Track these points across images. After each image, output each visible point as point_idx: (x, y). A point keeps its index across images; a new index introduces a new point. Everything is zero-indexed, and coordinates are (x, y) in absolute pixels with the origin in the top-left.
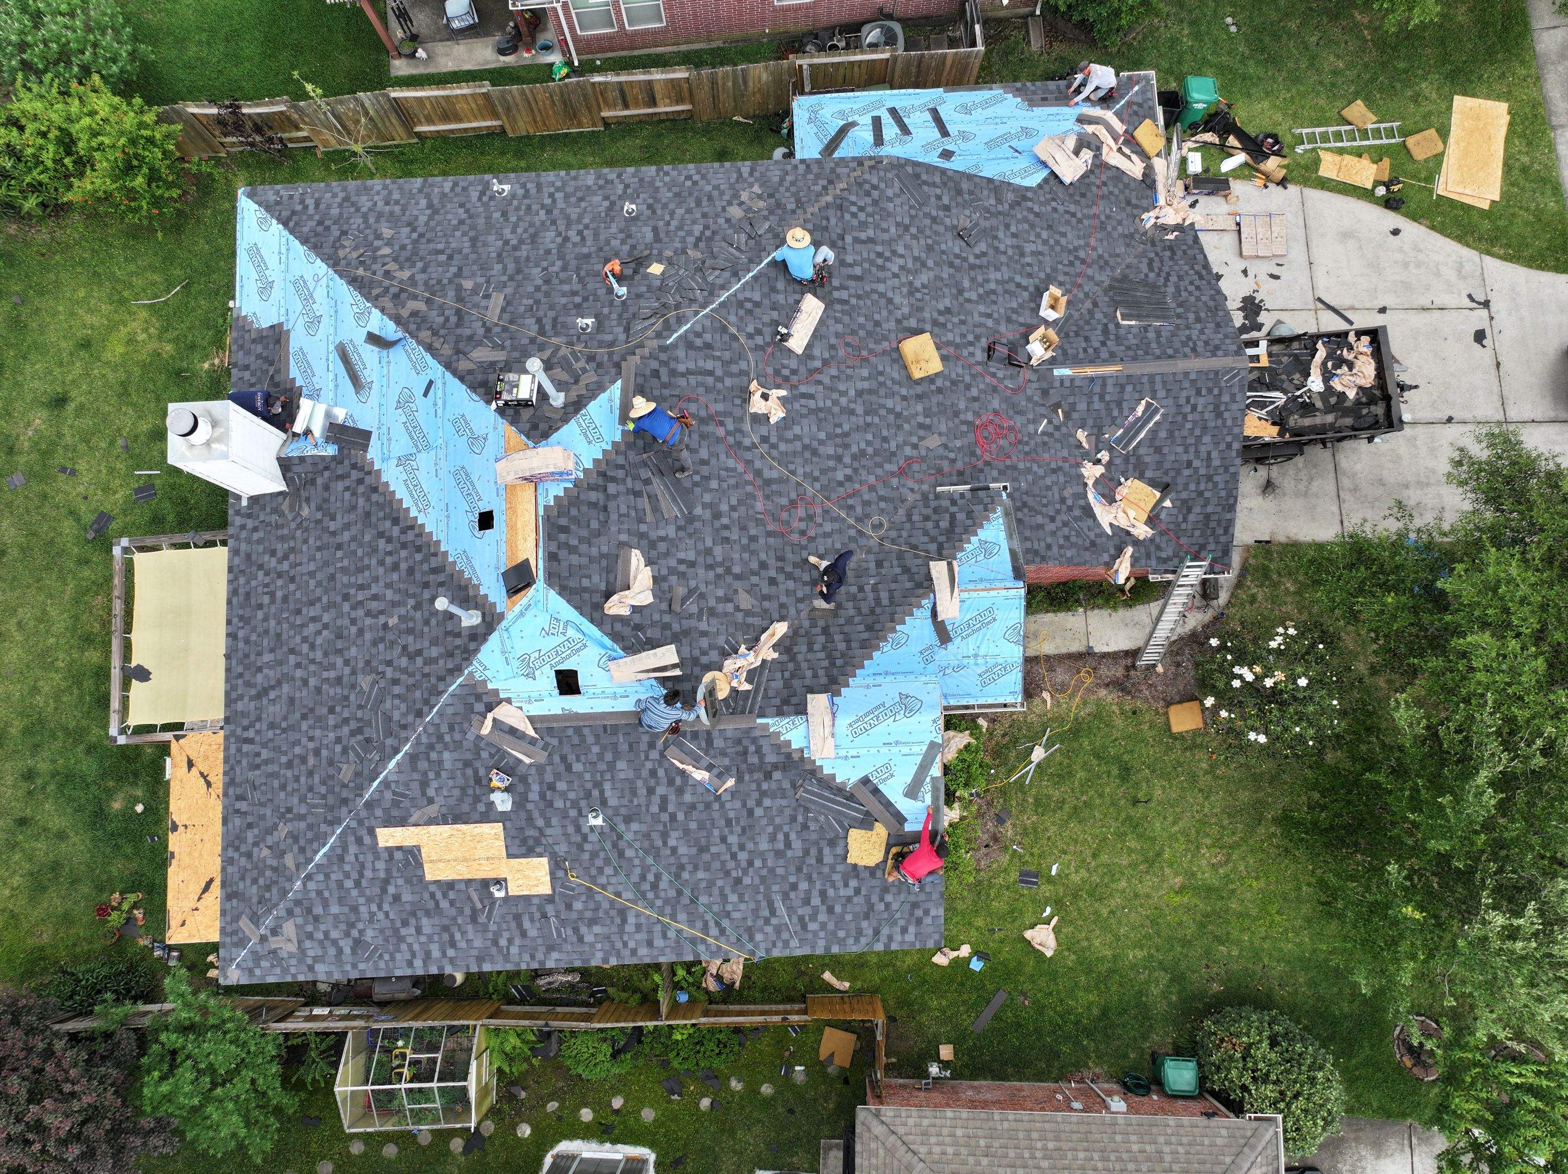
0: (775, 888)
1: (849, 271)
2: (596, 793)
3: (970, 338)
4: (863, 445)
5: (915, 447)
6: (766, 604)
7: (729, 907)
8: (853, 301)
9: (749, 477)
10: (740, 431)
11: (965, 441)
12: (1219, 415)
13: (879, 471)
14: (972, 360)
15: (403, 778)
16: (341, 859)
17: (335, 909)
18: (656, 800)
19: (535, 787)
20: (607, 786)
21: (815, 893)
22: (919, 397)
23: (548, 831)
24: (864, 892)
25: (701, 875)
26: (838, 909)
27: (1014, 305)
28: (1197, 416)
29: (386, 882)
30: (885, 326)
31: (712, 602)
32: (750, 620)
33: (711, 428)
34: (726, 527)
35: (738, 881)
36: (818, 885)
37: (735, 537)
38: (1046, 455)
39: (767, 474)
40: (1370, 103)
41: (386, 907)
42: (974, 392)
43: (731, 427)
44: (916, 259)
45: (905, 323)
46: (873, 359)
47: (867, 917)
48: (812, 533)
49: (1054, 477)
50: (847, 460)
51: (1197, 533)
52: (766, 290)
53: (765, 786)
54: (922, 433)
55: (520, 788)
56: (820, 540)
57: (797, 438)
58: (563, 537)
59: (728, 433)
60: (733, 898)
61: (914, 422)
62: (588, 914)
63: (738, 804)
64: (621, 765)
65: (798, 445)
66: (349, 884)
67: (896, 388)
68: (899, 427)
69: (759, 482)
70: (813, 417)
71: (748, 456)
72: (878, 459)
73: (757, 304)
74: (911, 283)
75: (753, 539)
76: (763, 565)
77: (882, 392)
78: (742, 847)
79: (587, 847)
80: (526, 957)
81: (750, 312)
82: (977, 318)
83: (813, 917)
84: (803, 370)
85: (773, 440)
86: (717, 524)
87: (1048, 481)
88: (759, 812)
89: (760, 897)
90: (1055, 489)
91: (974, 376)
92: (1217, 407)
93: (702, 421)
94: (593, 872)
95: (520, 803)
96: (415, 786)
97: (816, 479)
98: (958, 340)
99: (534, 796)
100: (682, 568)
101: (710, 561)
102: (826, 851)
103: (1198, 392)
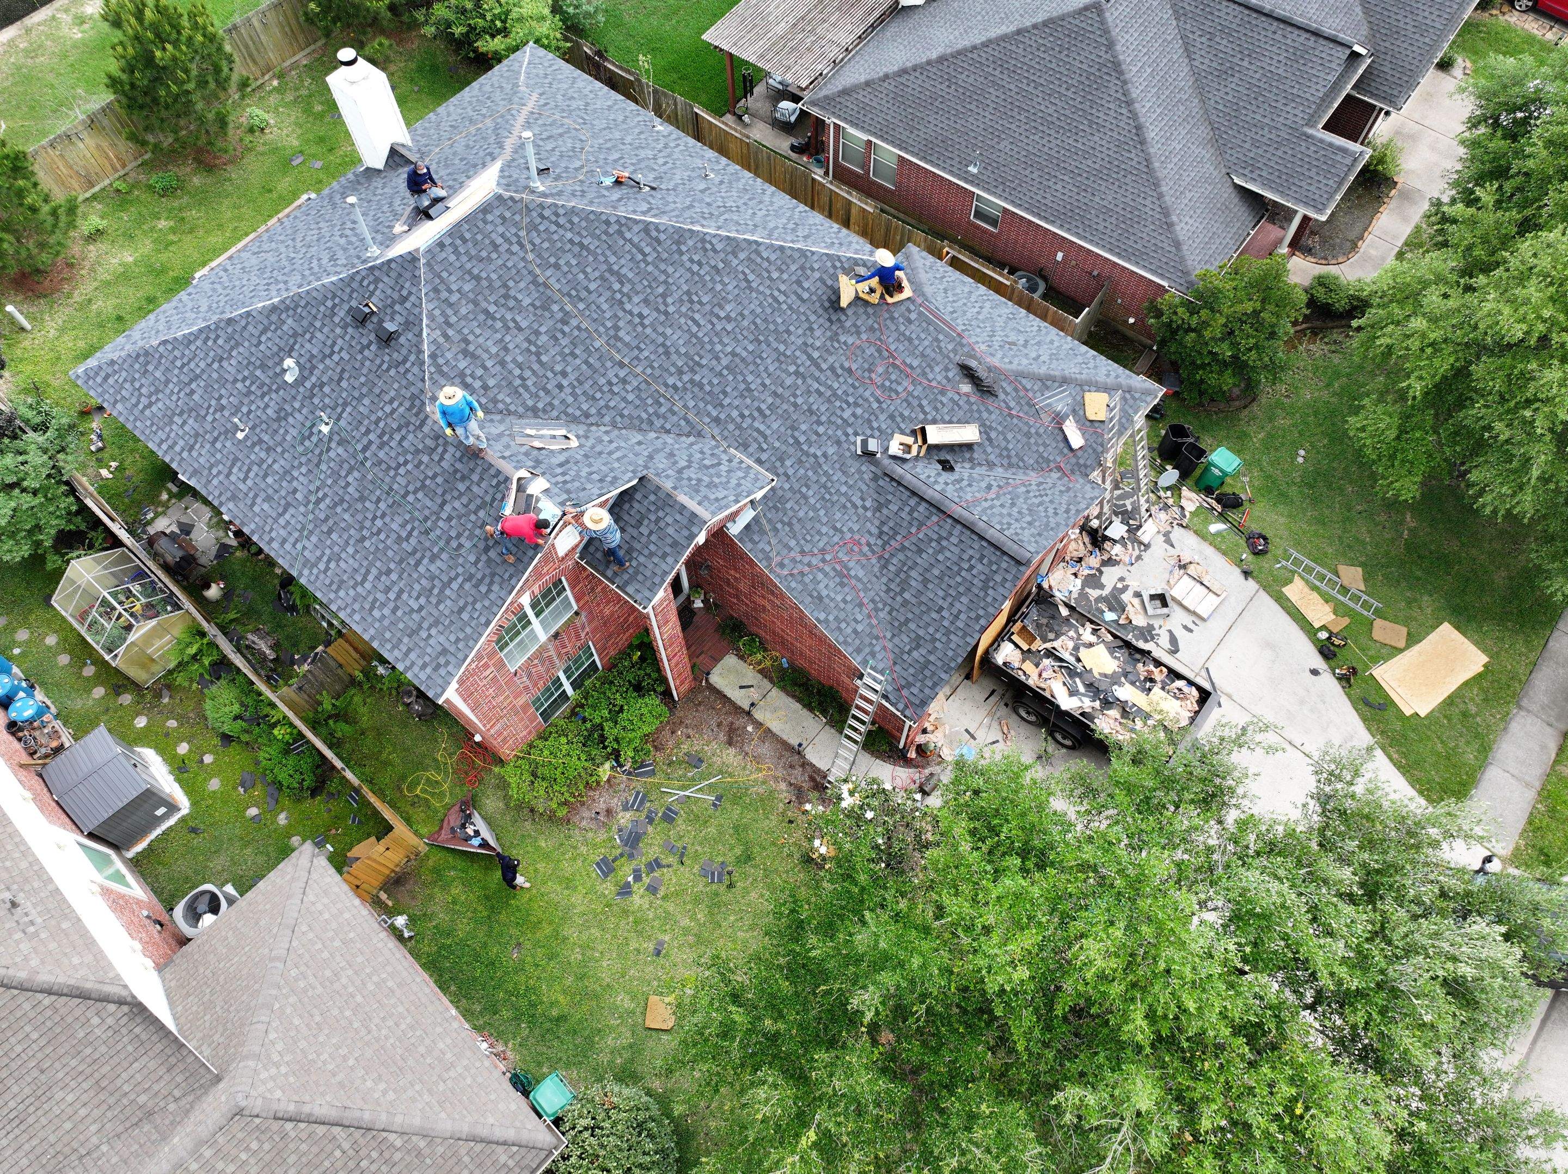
0: (378, 564)
1: (800, 291)
2: (339, 410)
3: (851, 400)
4: (705, 381)
5: (742, 416)
6: (542, 393)
7: (343, 555)
8: (784, 307)
9: (609, 324)
10: (630, 299)
11: (784, 448)
12: (985, 588)
13: (701, 405)
14: (839, 412)
15: (259, 318)
16: (190, 342)
17: (158, 374)
18: (365, 441)
19: (314, 379)
20: (349, 409)
21: (396, 589)
22: (775, 394)
23: (297, 415)
24: (423, 613)
25: (346, 516)
26: (399, 613)
27: (906, 413)
28: (969, 577)
29: (197, 377)
30: (793, 338)
31: (508, 359)
32: (521, 390)
33: (612, 279)
34: (563, 333)
35: (364, 538)
36: (402, 584)
37: (564, 342)
38: (838, 515)
39: (621, 334)
40: (1368, 578)
41: (182, 394)
42: (821, 430)
43: (625, 290)
44: (854, 325)
45: (810, 350)
46: (764, 346)
47: (410, 636)
48: (616, 389)
49: (831, 532)
50: (686, 378)
51: (912, 671)
52: (729, 249)
53: (428, 482)
54: (756, 414)
55: (306, 373)
56: (617, 398)
57: (663, 334)
58: (458, 242)
59: (620, 291)
60: (350, 550)
61: (756, 404)
62: (270, 491)
63: (403, 481)
64: (366, 401)
65: (661, 340)
66: (179, 363)
67: (764, 375)
68: (742, 396)
69: (612, 332)
70: (687, 336)
71: (621, 314)
72: (708, 398)
73: (715, 250)
74: (837, 334)
75: (575, 356)
76: (564, 374)
77: (751, 368)
78: (383, 515)
79: (307, 443)
80: (216, 493)
81: (706, 250)
82: (867, 394)
83: (383, 605)
84: (708, 307)
85: (646, 322)
87: (824, 530)
88: (411, 498)
89: (365, 563)
90: (825, 539)
91: (830, 422)
92: (988, 579)
93: (610, 270)
94: (296, 463)
95: (299, 382)
96: (261, 327)
97: (653, 368)
98: (840, 392)
99: (308, 384)
100: (512, 325)
101: (533, 338)
102: (425, 561)
103: (981, 560)
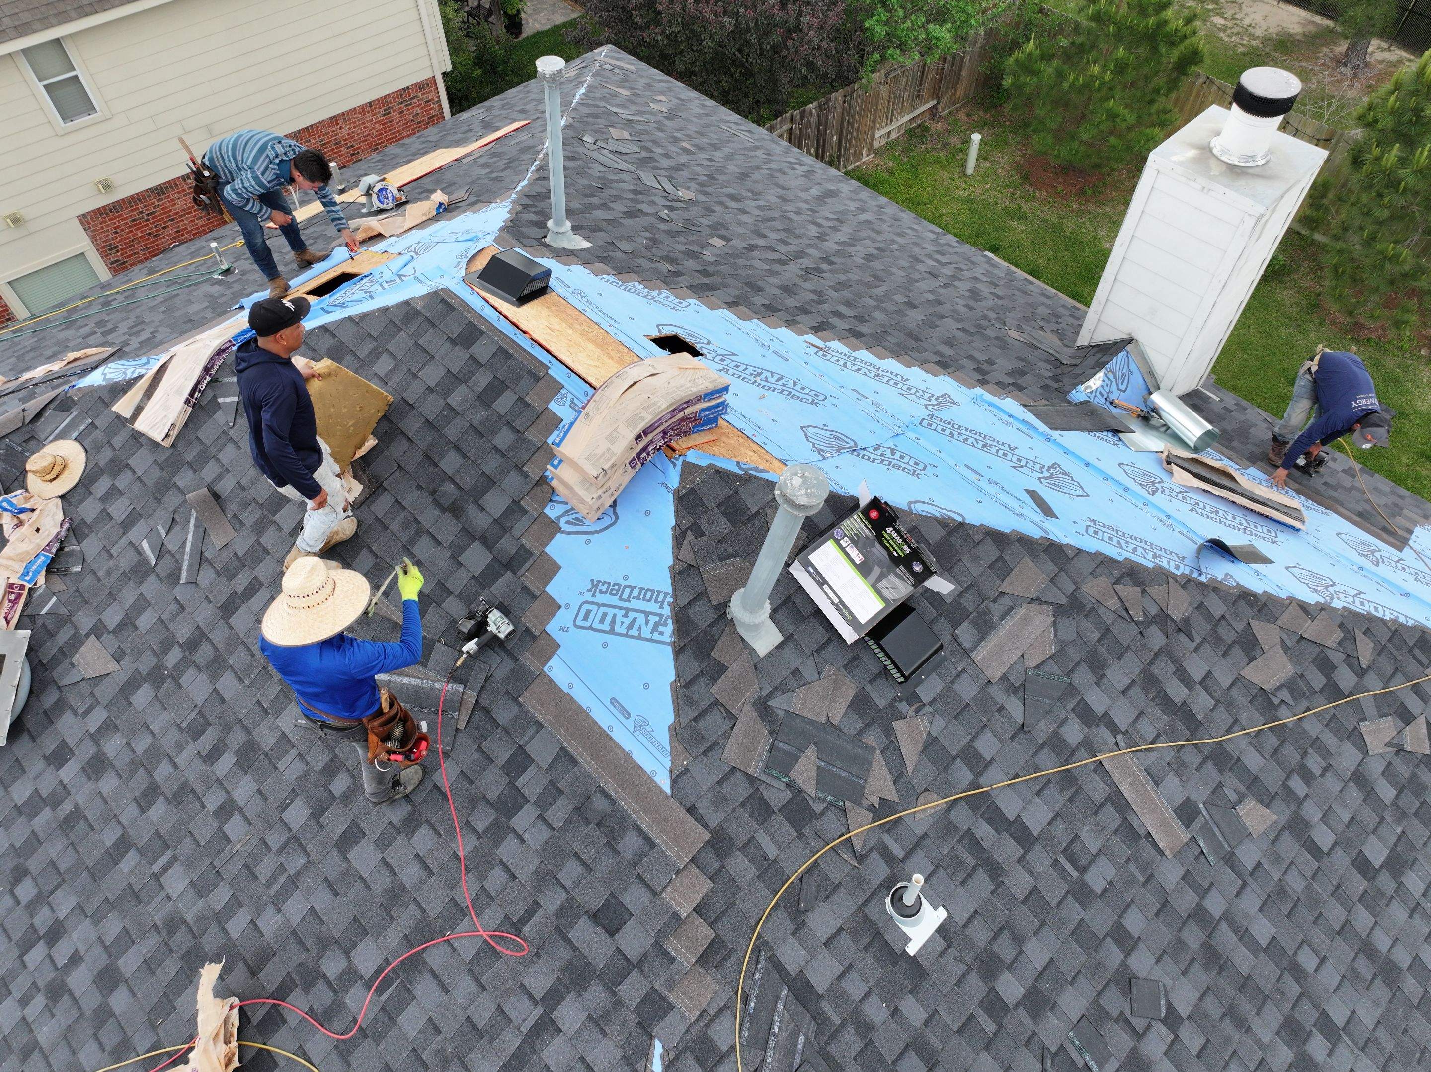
31: (151, 587)
33: (394, 940)
34: (215, 754)
76: (96, 767)
86: (237, 739)
101: (204, 653)
